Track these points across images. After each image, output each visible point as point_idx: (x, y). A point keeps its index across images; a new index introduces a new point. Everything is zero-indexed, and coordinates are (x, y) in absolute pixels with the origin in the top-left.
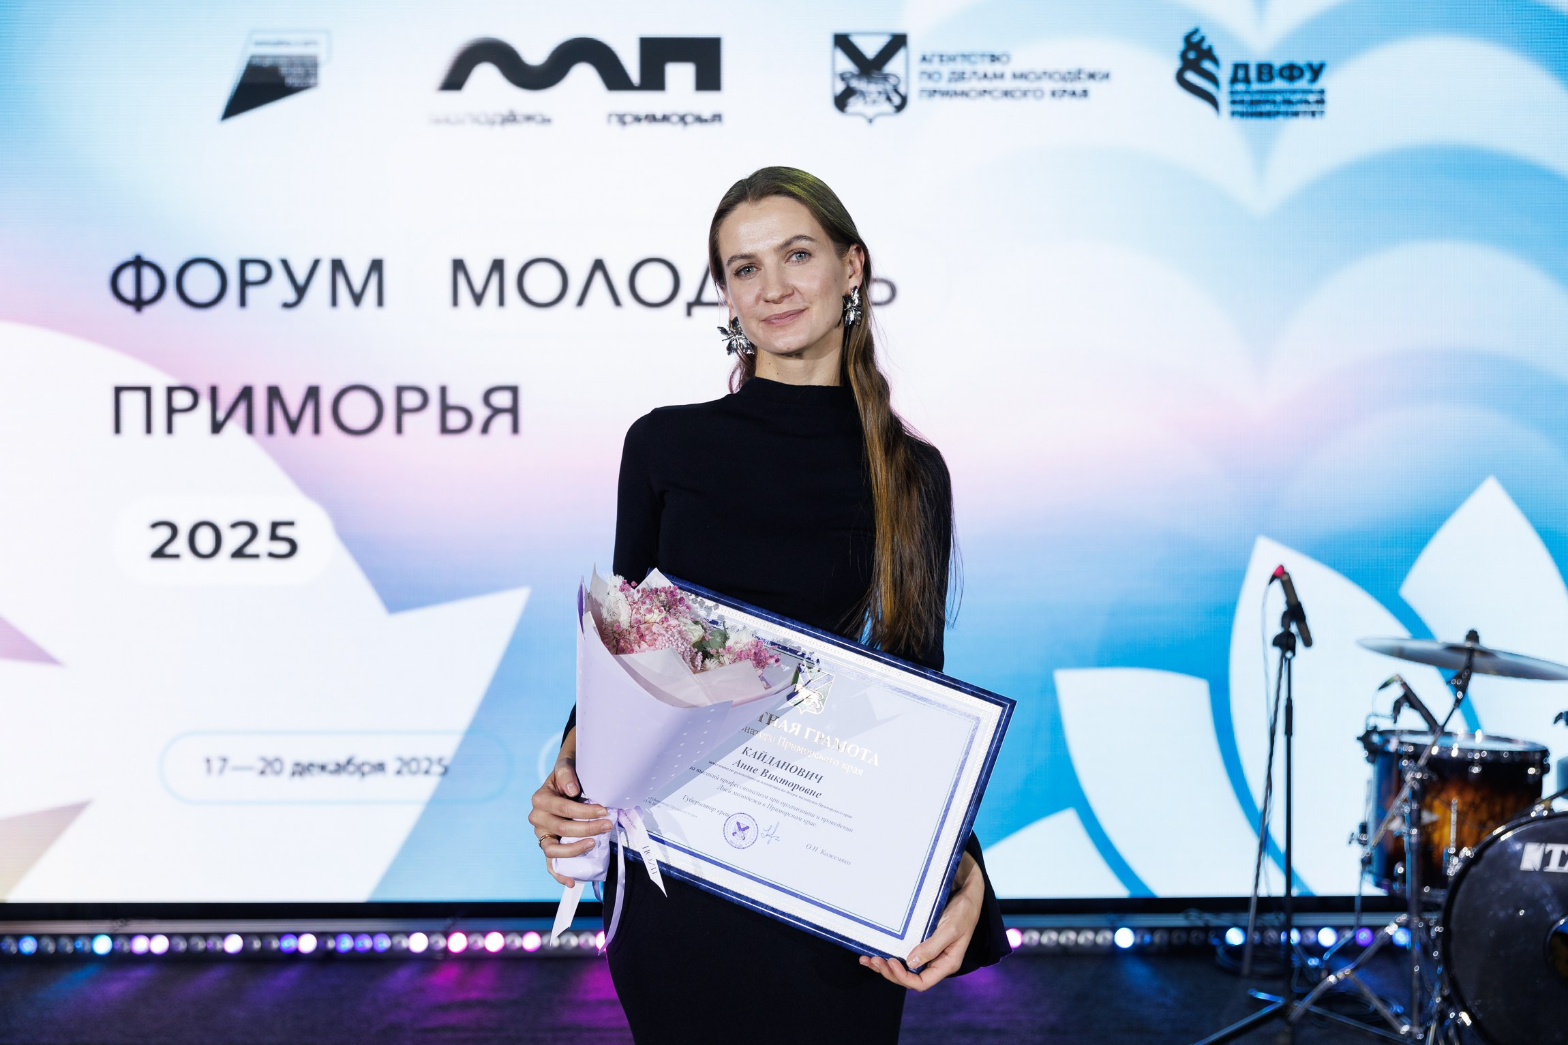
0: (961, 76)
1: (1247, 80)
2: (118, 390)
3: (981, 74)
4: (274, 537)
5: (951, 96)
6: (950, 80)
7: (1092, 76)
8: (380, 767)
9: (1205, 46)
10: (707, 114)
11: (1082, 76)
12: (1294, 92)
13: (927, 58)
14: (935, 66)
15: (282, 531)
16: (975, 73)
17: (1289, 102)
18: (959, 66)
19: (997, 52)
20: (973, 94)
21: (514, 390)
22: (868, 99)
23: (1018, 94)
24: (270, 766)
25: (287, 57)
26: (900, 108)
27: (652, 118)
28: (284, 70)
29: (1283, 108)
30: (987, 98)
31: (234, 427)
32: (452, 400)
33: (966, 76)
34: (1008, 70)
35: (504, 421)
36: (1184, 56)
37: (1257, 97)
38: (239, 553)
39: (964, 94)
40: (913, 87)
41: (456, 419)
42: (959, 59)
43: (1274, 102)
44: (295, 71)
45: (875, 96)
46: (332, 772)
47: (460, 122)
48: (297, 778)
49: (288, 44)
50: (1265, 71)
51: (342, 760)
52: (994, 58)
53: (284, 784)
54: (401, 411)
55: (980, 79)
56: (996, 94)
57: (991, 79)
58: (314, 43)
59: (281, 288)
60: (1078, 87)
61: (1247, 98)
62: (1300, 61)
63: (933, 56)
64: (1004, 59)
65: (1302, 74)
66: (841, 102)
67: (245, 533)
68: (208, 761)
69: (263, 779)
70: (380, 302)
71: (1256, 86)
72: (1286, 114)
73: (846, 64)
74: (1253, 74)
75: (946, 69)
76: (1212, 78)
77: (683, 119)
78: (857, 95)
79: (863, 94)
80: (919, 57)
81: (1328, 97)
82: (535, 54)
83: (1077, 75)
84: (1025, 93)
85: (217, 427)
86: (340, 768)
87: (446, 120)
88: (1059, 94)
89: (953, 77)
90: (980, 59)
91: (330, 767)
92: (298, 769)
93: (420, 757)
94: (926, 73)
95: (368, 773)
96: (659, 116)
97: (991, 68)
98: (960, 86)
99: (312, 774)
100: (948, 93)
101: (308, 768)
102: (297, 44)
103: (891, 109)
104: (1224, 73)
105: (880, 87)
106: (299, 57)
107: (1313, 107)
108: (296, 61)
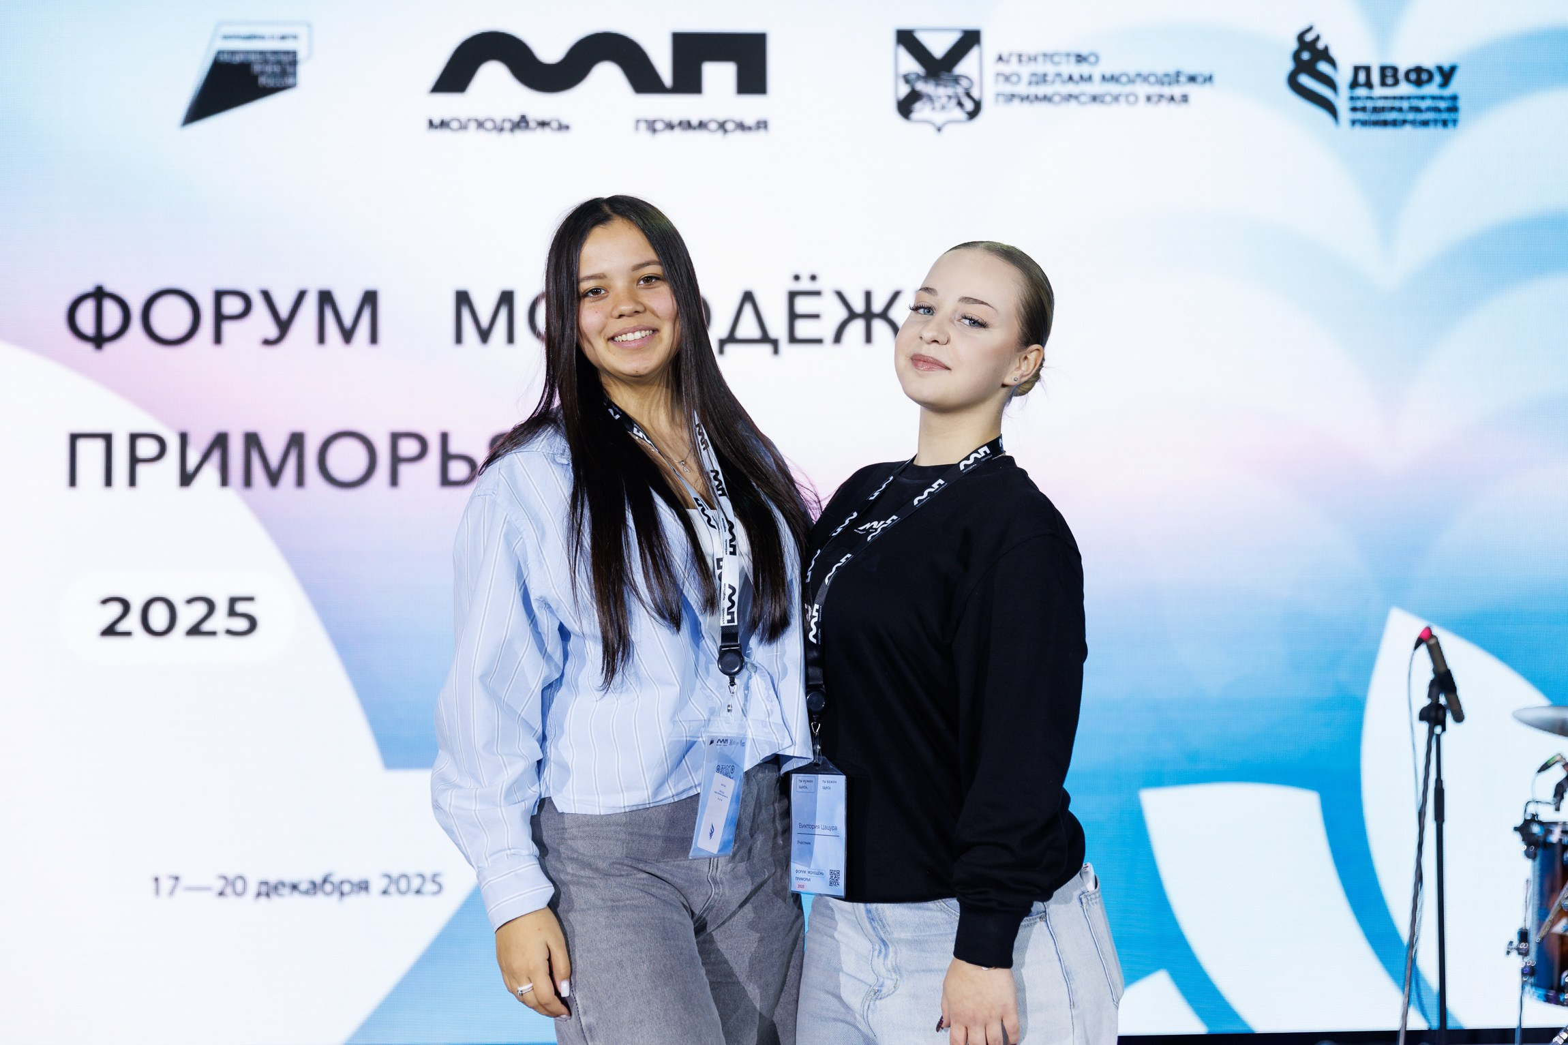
0: (1043, 79)
1: (1369, 84)
2: (74, 438)
3: (1066, 77)
4: (233, 613)
5: (1032, 102)
6: (1030, 83)
7: (1192, 79)
8: (364, 886)
9: (1320, 45)
10: (750, 121)
11: (1183, 79)
12: (1423, 98)
13: (1004, 57)
14: (1012, 67)
15: (242, 607)
16: (1059, 75)
17: (1417, 110)
18: (1041, 67)
19: (1084, 51)
20: (1057, 99)
22: (937, 105)
23: (1108, 99)
24: (231, 886)
25: (262, 53)
26: (973, 115)
27: (687, 125)
28: (257, 68)
29: (1411, 116)
30: (1073, 103)
32: (454, 448)
33: (1049, 78)
34: (1097, 72)
36: (1296, 56)
37: (1380, 104)
38: (196, 630)
39: (1047, 98)
40: (988, 91)
41: (458, 470)
42: (1040, 59)
43: (1400, 110)
44: (269, 69)
45: (944, 100)
46: (307, 893)
47: (463, 127)
48: (263, 899)
49: (262, 38)
50: (1389, 73)
51: (318, 879)
52: (1080, 59)
53: (248, 907)
54: (396, 460)
55: (1063, 82)
56: (1083, 99)
57: (1077, 83)
58: (295, 37)
59: (261, 323)
60: (1177, 91)
61: (1370, 104)
62: (1429, 63)
63: (1010, 55)
64: (1092, 59)
65: (1431, 78)
66: (905, 107)
67: (201, 609)
68: (157, 880)
69: (222, 900)
70: (374, 339)
71: (1379, 91)
72: (1413, 123)
73: (911, 65)
74: (1376, 77)
75: (1026, 70)
76: (1330, 82)
77: (722, 126)
78: (925, 100)
79: (930, 98)
80: (995, 56)
81: (1461, 104)
82: (550, 51)
83: (1175, 78)
84: (1116, 98)
85: (186, 479)
86: (315, 887)
87: (444, 124)
88: (1155, 99)
89: (1034, 79)
90: (1064, 59)
91: (303, 887)
92: (264, 889)
93: (411, 871)
94: (1003, 74)
95: (349, 894)
96: (695, 122)
97: (1077, 70)
98: (1042, 90)
99: (281, 895)
100: (1028, 97)
101: (276, 888)
102: (272, 37)
103: (963, 116)
104: (1343, 77)
105: (950, 91)
106: (275, 53)
107: (1445, 116)
108: (271, 58)
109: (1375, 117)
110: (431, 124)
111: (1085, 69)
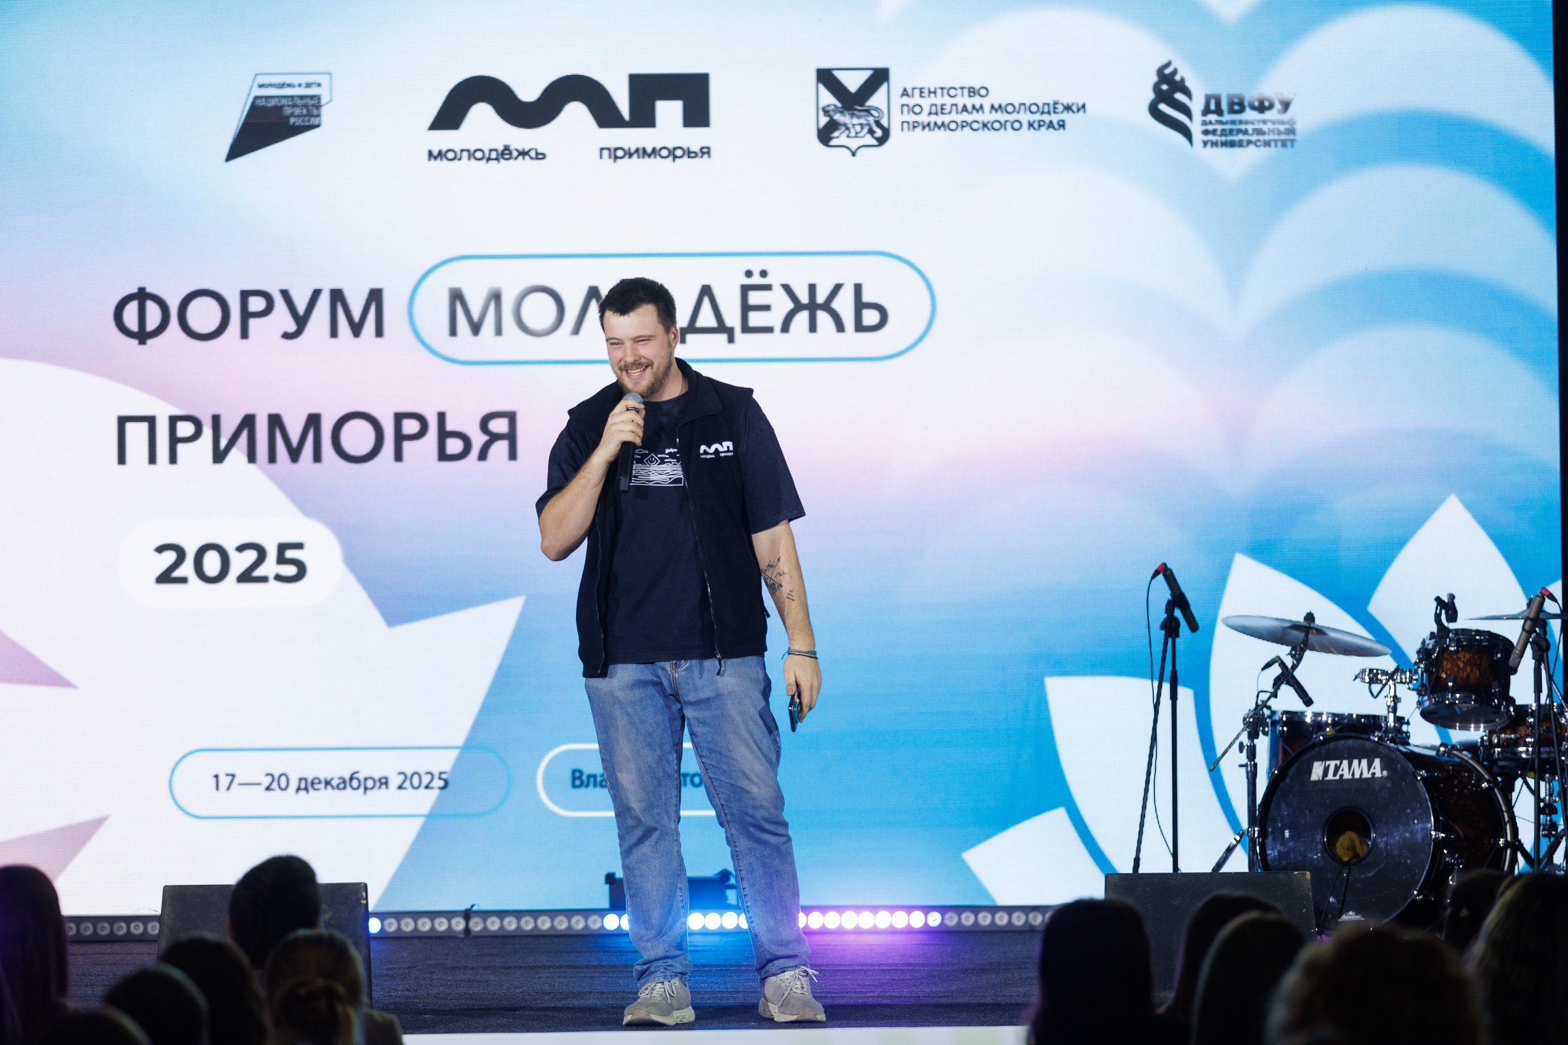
0: (941, 109)
1: (1219, 112)
3: (960, 108)
4: (282, 560)
5: (932, 129)
6: (930, 113)
7: (1068, 108)
8: (384, 782)
9: (1178, 78)
10: (695, 148)
11: (1060, 108)
12: (1265, 122)
13: (910, 91)
14: (916, 99)
15: (290, 554)
16: (955, 106)
17: (1260, 132)
18: (939, 100)
19: (976, 86)
20: (953, 126)
21: (511, 417)
22: (853, 134)
23: (996, 126)
24: (276, 782)
25: (292, 97)
26: (882, 141)
27: (643, 153)
28: (288, 111)
29: (1254, 138)
30: (967, 129)
31: (237, 455)
32: (450, 426)
33: (948, 108)
34: (987, 103)
35: (501, 447)
36: (1156, 88)
37: (1227, 127)
38: (246, 577)
39: (945, 126)
40: (894, 120)
41: (454, 446)
42: (939, 92)
43: (1246, 132)
44: (297, 111)
45: (858, 128)
46: (338, 787)
47: (457, 156)
48: (302, 793)
49: (289, 85)
50: (1236, 101)
51: (347, 776)
52: (973, 92)
53: (289, 801)
54: (400, 438)
55: (958, 112)
56: (975, 126)
57: (972, 113)
58: (319, 85)
59: (282, 319)
60: (1055, 118)
61: (1219, 128)
63: (913, 90)
64: (983, 92)
65: (1271, 107)
66: (825, 136)
67: (251, 556)
68: (216, 776)
69: (269, 793)
70: (379, 332)
71: (1227, 117)
72: (1255, 143)
73: (828, 99)
74: (1224, 106)
75: (926, 103)
76: (1186, 111)
77: (672, 153)
78: (843, 128)
79: (848, 129)
80: (900, 91)
81: (1298, 127)
82: (528, 91)
83: (1054, 107)
84: (1003, 125)
85: (219, 456)
86: (344, 784)
87: (441, 155)
88: (1036, 125)
89: (934, 110)
90: (959, 91)
91: (335, 783)
92: (303, 785)
93: (422, 771)
94: (907, 105)
95: (372, 788)
96: (649, 150)
97: (969, 102)
98: (940, 119)
99: (318, 789)
100: (929, 124)
101: (312, 783)
102: (300, 85)
103: (874, 142)
104: (1196, 105)
105: (863, 121)
106: (302, 97)
107: (1284, 137)
108: (299, 102)
109: (1224, 139)
110: (430, 153)
111: (977, 101)
